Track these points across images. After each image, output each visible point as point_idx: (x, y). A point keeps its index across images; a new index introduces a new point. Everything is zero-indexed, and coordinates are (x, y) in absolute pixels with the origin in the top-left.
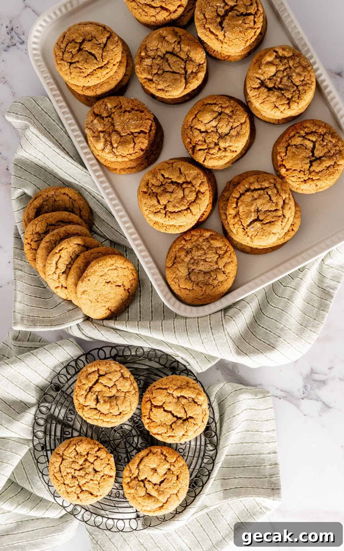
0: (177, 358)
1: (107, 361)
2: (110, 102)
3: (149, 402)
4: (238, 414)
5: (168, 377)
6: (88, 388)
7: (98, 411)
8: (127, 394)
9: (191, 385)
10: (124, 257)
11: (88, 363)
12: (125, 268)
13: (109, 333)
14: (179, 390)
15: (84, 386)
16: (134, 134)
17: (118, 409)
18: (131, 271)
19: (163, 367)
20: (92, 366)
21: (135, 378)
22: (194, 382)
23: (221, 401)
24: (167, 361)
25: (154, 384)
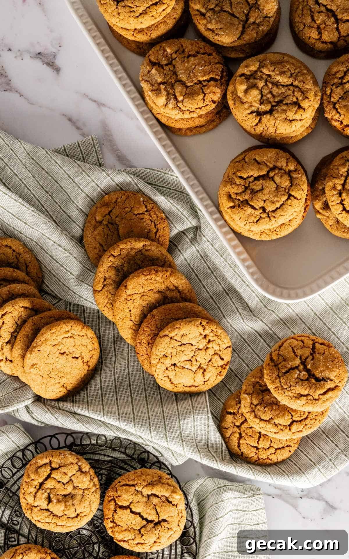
0: (147, 448)
1: (61, 451)
2: (169, 47)
3: (113, 501)
4: (222, 517)
5: (136, 471)
6: (38, 484)
7: (50, 513)
8: (86, 492)
9: (164, 481)
10: (82, 322)
11: (38, 453)
12: (84, 336)
13: (65, 418)
14: (149, 488)
15: (33, 482)
16: (203, 82)
17: (74, 510)
18: (91, 340)
19: (129, 458)
20: (43, 457)
21: (95, 473)
22: (168, 476)
23: (201, 500)
24: (135, 451)
25: (119, 479)
